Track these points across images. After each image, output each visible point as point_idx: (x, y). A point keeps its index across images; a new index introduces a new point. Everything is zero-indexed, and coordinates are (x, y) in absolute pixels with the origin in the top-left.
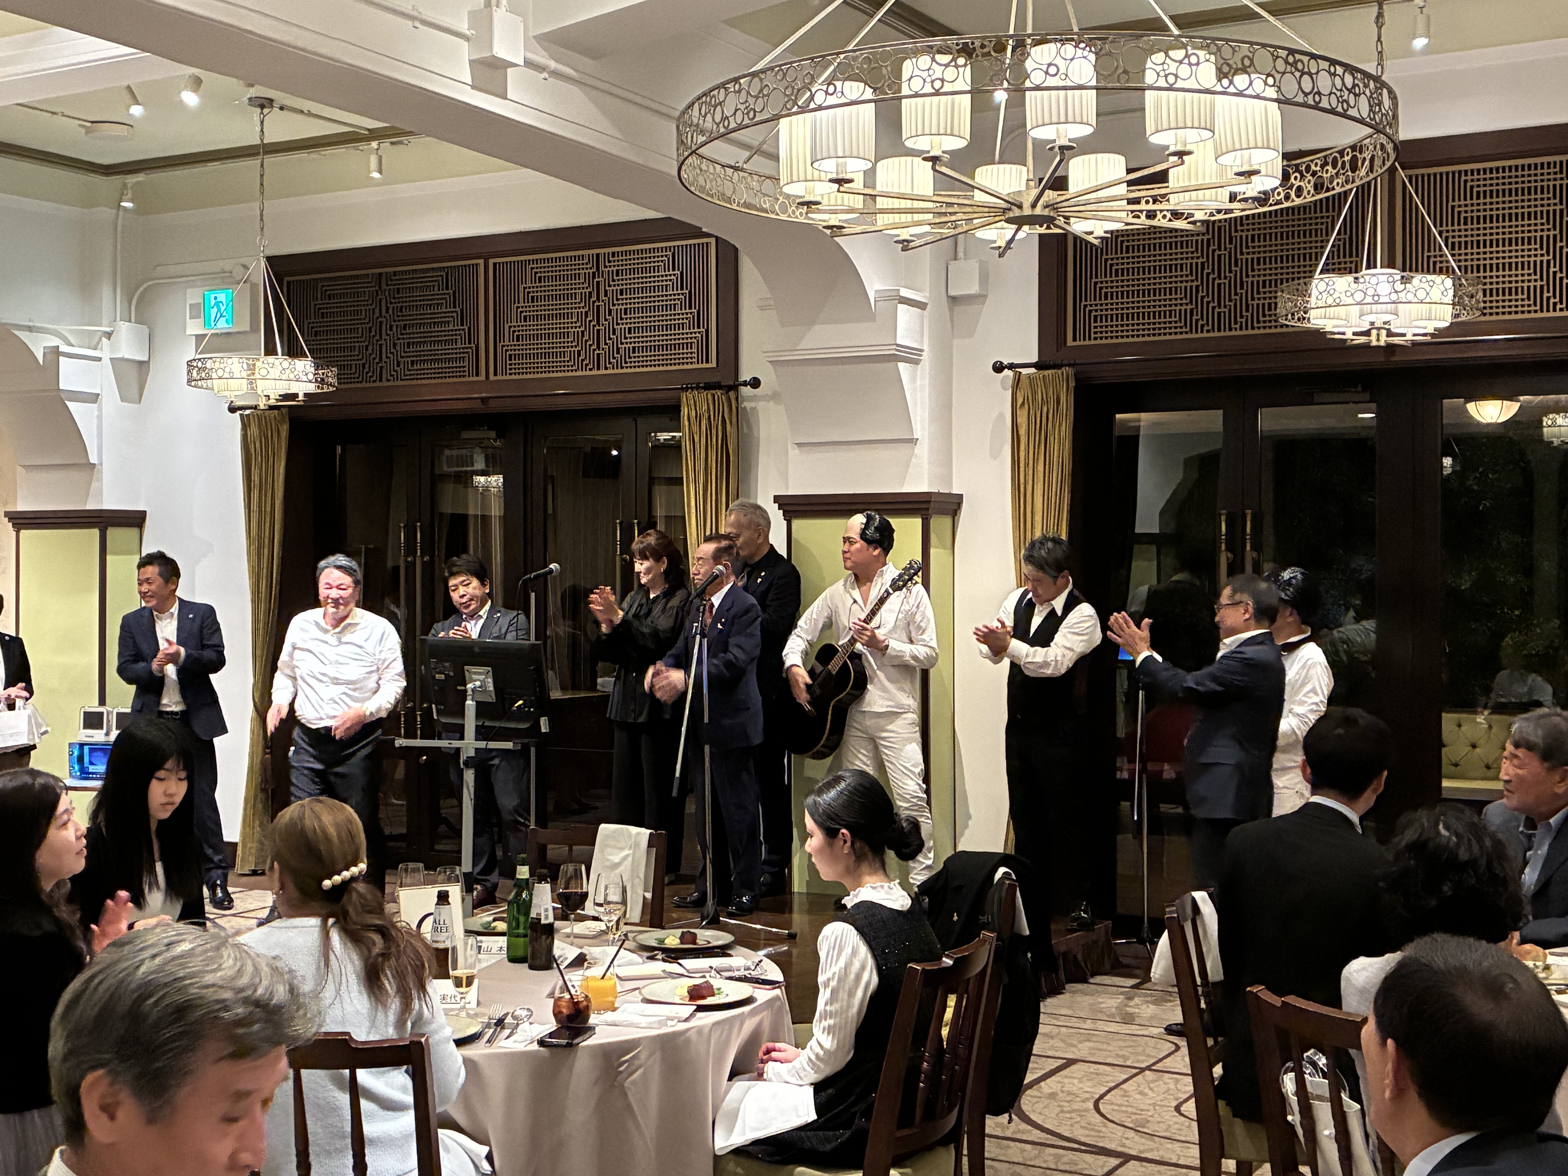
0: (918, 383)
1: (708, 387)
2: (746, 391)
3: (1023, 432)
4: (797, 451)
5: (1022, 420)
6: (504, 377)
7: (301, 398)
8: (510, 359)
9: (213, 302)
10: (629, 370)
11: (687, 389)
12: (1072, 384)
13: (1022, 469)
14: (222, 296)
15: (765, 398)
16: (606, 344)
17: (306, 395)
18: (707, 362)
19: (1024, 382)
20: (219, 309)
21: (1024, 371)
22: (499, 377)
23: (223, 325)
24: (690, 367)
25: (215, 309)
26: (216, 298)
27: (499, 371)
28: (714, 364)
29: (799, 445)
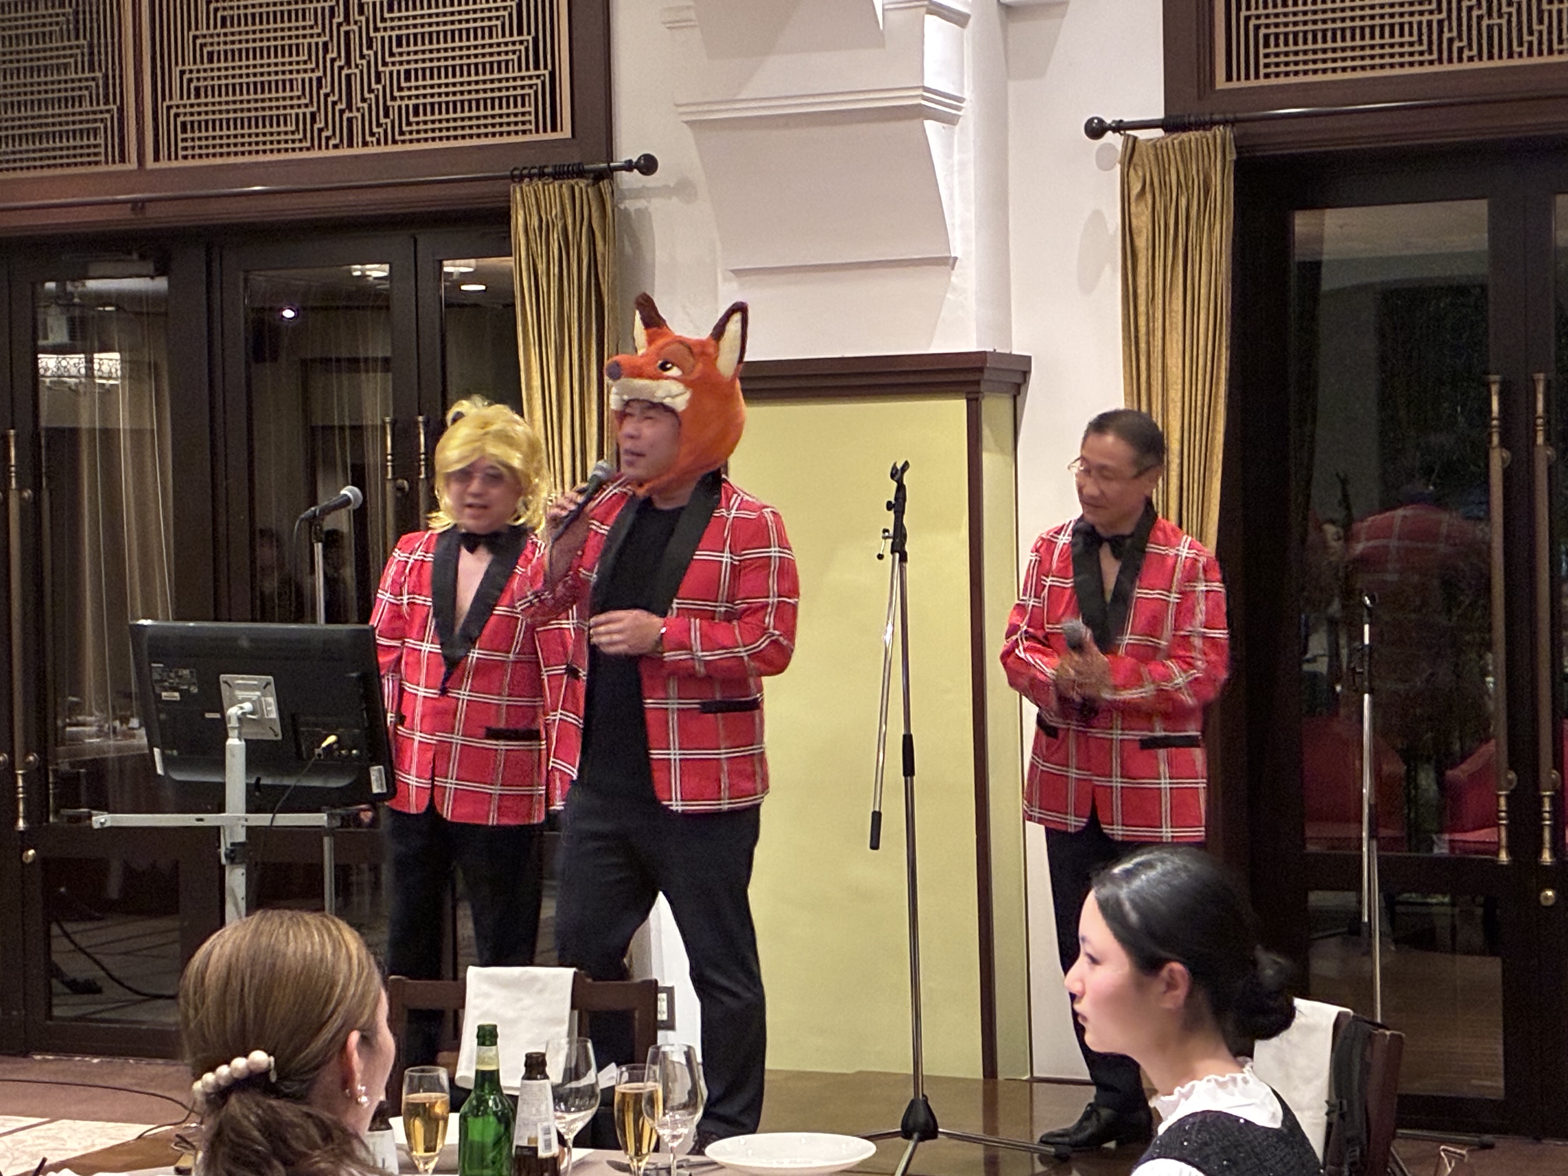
0: (956, 157)
1: (559, 174)
2: (630, 179)
3: (1142, 243)
5: (1142, 221)
6: (174, 164)
8: (184, 131)
10: (408, 147)
11: (521, 178)
12: (1232, 156)
13: (1142, 308)
15: (666, 191)
16: (364, 100)
18: (554, 129)
19: (1144, 156)
21: (1142, 135)
22: (164, 164)
24: (520, 138)
27: (163, 152)
28: (567, 133)
29: (738, 273)
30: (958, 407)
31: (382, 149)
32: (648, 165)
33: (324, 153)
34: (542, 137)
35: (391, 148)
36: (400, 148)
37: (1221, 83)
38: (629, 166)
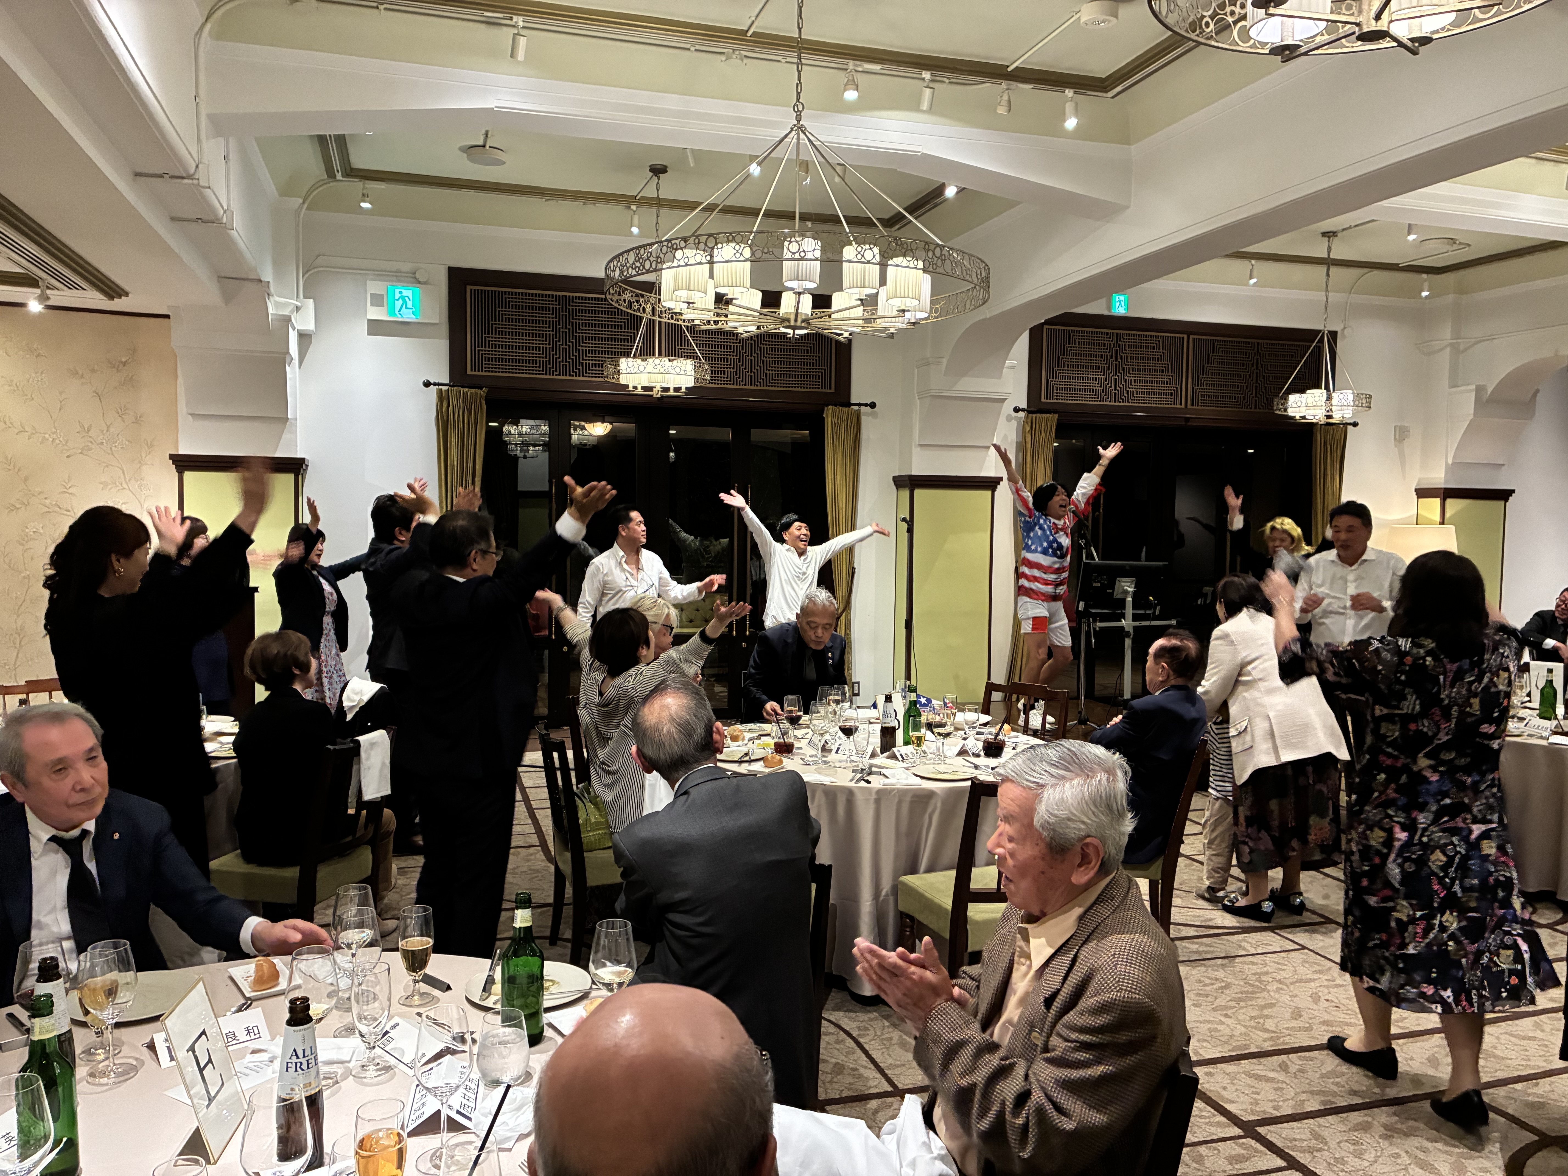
4: (919, 449)
7: (683, 390)
9: (397, 296)
14: (408, 292)
15: (867, 414)
16: (755, 369)
17: (687, 388)
18: (828, 388)
19: (1025, 419)
20: (404, 301)
23: (408, 316)
24: (817, 390)
25: (401, 302)
26: (401, 293)
28: (833, 390)
29: (921, 445)
30: (989, 493)
31: (762, 388)
32: (873, 405)
33: (738, 387)
34: (823, 390)
35: (765, 388)
36: (768, 388)
37: (1043, 400)
38: (866, 405)
